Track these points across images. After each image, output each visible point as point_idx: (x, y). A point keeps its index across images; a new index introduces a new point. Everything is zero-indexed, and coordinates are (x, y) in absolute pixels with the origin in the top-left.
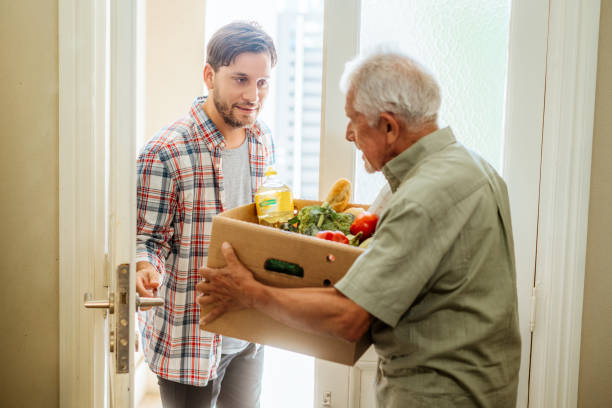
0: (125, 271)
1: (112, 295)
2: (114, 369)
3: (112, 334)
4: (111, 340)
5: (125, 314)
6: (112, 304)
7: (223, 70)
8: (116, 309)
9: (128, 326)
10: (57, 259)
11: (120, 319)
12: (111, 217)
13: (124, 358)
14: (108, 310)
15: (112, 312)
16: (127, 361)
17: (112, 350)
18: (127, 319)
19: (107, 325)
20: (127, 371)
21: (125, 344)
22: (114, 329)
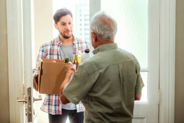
0: (30, 90)
1: (26, 97)
2: (27, 121)
3: (26, 110)
4: (26, 112)
5: (30, 103)
6: (26, 100)
7: (59, 23)
8: (27, 102)
9: (31, 107)
10: (8, 86)
11: (29, 105)
12: (25, 72)
13: (30, 117)
14: (25, 102)
15: (26, 103)
16: (31, 118)
17: (26, 115)
18: (31, 105)
19: (25, 107)
20: (31, 121)
21: (30, 113)
22: (27, 108)
